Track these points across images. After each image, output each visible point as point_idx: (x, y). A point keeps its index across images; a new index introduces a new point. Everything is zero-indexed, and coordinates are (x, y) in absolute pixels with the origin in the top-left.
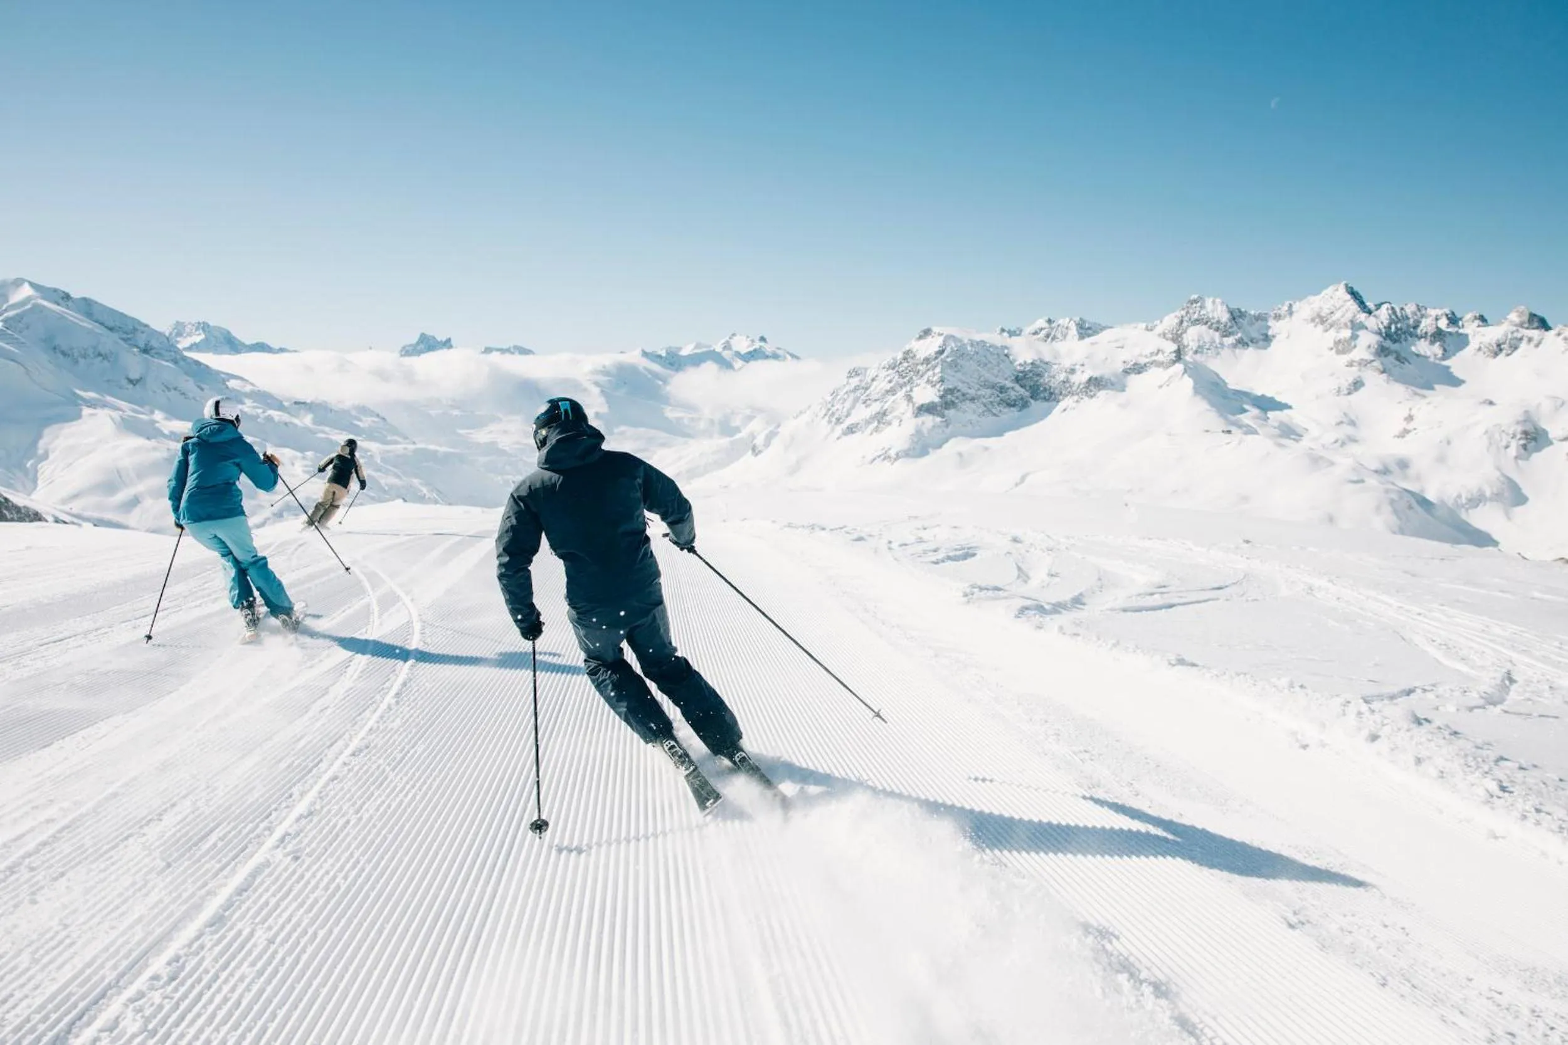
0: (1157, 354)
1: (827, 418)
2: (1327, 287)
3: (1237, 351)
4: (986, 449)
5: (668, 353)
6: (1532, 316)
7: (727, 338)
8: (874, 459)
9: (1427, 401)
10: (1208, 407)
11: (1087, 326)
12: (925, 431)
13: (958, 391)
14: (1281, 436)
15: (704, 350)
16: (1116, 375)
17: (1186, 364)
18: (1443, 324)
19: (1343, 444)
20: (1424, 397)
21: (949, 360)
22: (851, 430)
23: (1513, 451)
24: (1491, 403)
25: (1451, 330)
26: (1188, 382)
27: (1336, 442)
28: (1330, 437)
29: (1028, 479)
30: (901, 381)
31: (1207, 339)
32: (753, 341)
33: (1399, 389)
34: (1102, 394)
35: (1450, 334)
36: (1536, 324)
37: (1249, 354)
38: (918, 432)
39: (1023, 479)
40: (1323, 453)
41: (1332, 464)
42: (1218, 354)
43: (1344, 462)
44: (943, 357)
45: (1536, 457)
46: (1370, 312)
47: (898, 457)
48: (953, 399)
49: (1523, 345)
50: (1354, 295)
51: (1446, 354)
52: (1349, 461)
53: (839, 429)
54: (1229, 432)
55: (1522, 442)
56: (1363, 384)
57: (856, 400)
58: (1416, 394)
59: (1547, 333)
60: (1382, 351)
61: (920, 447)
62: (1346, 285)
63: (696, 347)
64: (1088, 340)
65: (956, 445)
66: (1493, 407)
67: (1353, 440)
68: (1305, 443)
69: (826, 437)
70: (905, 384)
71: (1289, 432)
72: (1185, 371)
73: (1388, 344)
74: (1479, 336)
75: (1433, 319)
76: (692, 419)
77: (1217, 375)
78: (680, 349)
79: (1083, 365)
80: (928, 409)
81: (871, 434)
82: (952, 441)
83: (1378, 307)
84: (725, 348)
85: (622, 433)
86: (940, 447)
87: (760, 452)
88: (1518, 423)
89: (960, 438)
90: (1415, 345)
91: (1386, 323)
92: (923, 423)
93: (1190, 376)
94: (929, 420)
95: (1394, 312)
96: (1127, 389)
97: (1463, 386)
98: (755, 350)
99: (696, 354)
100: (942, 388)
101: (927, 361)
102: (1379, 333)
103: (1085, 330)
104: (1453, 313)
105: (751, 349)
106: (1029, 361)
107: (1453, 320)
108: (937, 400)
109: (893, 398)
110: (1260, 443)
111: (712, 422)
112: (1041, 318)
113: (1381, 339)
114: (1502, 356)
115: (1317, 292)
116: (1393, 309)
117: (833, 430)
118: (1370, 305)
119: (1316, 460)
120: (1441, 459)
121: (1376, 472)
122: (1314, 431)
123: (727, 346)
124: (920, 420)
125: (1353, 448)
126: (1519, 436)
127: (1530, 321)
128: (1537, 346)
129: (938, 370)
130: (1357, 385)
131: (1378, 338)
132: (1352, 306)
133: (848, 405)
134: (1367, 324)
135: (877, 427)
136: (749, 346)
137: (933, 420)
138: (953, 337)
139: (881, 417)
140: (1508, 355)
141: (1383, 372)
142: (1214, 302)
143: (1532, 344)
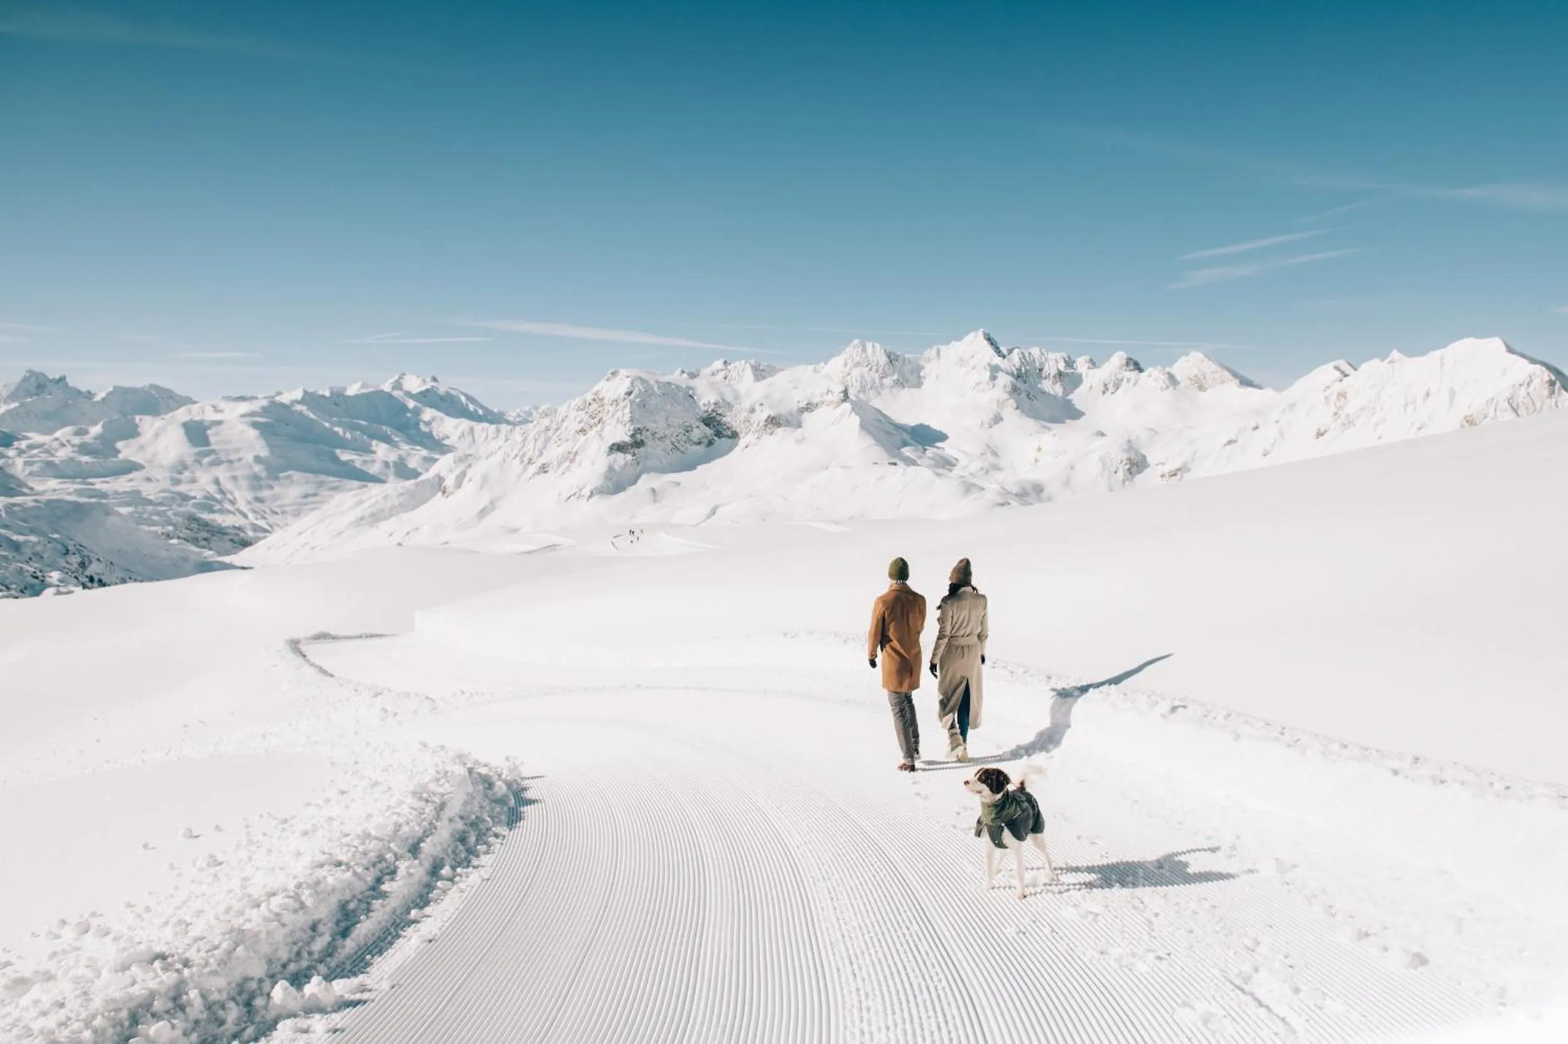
0: (827, 394)
1: (518, 458)
2: (967, 334)
3: (894, 390)
4: (678, 484)
5: (332, 393)
6: (1129, 361)
7: (396, 378)
8: (569, 498)
9: (1051, 433)
10: (873, 442)
11: (761, 367)
12: (617, 468)
13: (648, 430)
14: (936, 466)
15: (372, 389)
16: (791, 414)
17: (852, 403)
18: (1062, 366)
19: (987, 472)
20: (1050, 429)
21: (637, 400)
22: (544, 469)
23: (1120, 475)
24: (1103, 435)
25: (1069, 371)
26: (855, 420)
27: (982, 469)
28: (975, 466)
29: (718, 511)
30: (592, 422)
31: (868, 379)
32: (424, 381)
33: (1030, 423)
34: (780, 431)
35: (1067, 374)
36: (1132, 367)
37: (906, 393)
38: (611, 469)
39: (714, 511)
40: (973, 481)
41: (982, 489)
42: (879, 393)
43: (992, 486)
44: (632, 397)
45: (1138, 477)
46: (1004, 357)
47: (592, 495)
48: (643, 438)
49: (1124, 384)
50: (989, 339)
51: (1067, 392)
52: (995, 487)
53: (533, 469)
54: (895, 464)
55: (1127, 467)
56: (1001, 419)
57: (547, 441)
58: (1045, 427)
59: (1142, 375)
60: (1015, 390)
61: (615, 484)
62: (984, 333)
63: (363, 387)
64: (763, 383)
65: (646, 482)
66: (1104, 438)
67: (997, 468)
68: (956, 471)
69: (519, 476)
70: (595, 425)
71: (947, 463)
72: (853, 409)
73: (1020, 384)
74: (1092, 378)
75: (1054, 362)
76: (365, 462)
77: (879, 412)
78: (345, 389)
79: (761, 405)
80: (618, 448)
81: (563, 473)
82: (644, 477)
83: (1010, 351)
84: (394, 388)
85: (289, 477)
86: (635, 482)
87: (451, 493)
88: (1124, 450)
89: (653, 473)
90: (1040, 383)
91: (1018, 365)
92: (615, 461)
93: (857, 414)
94: (620, 458)
95: (1024, 357)
96: (803, 425)
97: (1083, 419)
98: (427, 390)
99: (364, 394)
100: (632, 428)
101: (616, 402)
102: (1012, 374)
103: (760, 373)
104: (1069, 357)
105: (423, 388)
106: (713, 401)
107: (1069, 363)
108: (627, 439)
109: (585, 437)
110: (923, 473)
111: (386, 464)
112: (718, 359)
113: (1014, 381)
114: (1108, 393)
115: (959, 338)
116: (1023, 353)
117: (525, 469)
118: (1004, 350)
119: (969, 488)
120: (1067, 483)
121: (1017, 495)
122: (963, 461)
123: (398, 385)
124: (612, 457)
125: (999, 476)
126: (1125, 462)
127: (1127, 364)
128: (1135, 385)
129: (627, 410)
130: (998, 419)
131: (1010, 378)
132: (990, 351)
133: (539, 444)
134: (1003, 367)
135: (569, 466)
136: (420, 386)
137: (625, 458)
138: (640, 378)
139: (571, 457)
140: (1112, 393)
141: (1017, 408)
142: (873, 346)
143: (1132, 383)
